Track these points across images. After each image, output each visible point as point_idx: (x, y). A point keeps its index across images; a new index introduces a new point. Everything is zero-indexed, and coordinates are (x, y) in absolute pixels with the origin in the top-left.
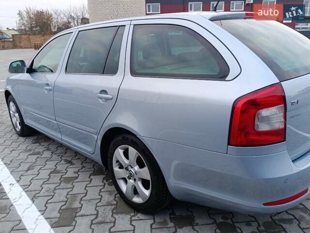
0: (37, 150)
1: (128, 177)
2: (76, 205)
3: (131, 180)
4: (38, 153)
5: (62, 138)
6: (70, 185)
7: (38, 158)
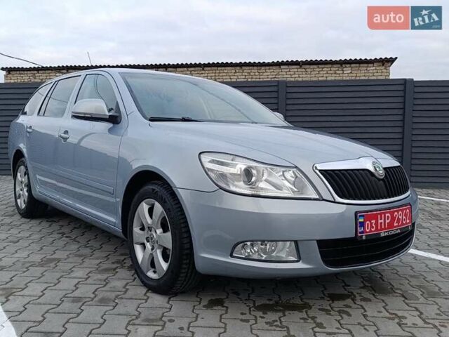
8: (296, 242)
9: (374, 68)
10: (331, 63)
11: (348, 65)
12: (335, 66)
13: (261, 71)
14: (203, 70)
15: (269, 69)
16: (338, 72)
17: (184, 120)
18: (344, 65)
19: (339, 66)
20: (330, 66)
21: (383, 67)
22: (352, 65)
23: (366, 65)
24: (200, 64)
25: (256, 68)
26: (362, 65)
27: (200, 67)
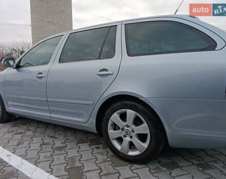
0: (18, 131)
1: (124, 136)
2: (78, 164)
3: (126, 138)
4: (21, 133)
5: (51, 115)
6: (63, 152)
7: (22, 136)
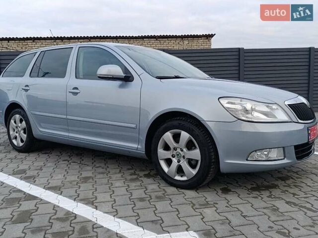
8: (284, 148)
9: (202, 41)
10: (176, 37)
11: (186, 39)
12: (178, 39)
13: (131, 42)
14: (90, 41)
15: (136, 41)
16: (180, 43)
17: (177, 77)
18: (184, 39)
19: (181, 39)
20: (175, 39)
21: (207, 40)
22: (189, 39)
23: (197, 39)
24: (87, 37)
25: (127, 40)
26: (194, 39)
27: (88, 39)
